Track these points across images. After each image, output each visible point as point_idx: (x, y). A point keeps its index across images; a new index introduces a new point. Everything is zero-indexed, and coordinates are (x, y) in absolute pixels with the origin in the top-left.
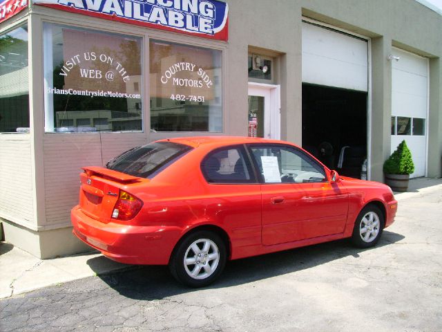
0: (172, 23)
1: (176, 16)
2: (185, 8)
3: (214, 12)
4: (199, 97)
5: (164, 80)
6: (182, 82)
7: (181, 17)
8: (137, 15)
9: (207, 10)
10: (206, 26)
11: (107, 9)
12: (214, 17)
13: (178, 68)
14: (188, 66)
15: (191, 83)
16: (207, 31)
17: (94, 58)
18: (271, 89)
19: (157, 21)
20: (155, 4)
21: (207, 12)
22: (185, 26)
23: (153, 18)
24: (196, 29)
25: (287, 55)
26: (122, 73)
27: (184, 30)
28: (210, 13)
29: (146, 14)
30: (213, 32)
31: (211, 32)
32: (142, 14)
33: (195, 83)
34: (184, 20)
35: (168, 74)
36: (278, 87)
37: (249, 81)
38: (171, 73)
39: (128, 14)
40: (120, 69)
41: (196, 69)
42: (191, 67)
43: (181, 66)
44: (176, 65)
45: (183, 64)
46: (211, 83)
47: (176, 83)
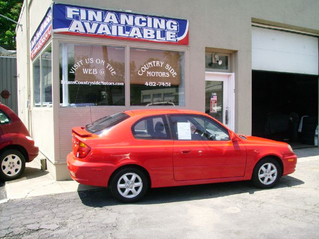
0: (146, 36)
1: (149, 32)
2: (156, 26)
3: (178, 27)
4: (166, 83)
5: (141, 73)
6: (153, 74)
7: (152, 32)
8: (121, 33)
9: (172, 26)
10: (172, 36)
11: (100, 31)
12: (178, 31)
13: (150, 65)
14: (158, 63)
15: (160, 74)
16: (172, 40)
17: (92, 61)
18: (229, 76)
19: (135, 36)
21: (172, 28)
22: (155, 38)
23: (132, 34)
24: (163, 39)
25: (239, 52)
26: (111, 69)
27: (155, 40)
28: (175, 28)
30: (177, 40)
31: (175, 40)
32: (124, 33)
33: (163, 74)
34: (155, 34)
35: (143, 69)
36: (233, 74)
37: (206, 71)
38: (145, 68)
39: (114, 33)
40: (109, 67)
41: (164, 65)
42: (160, 64)
43: (153, 63)
44: (149, 63)
45: (154, 62)
46: (175, 73)
47: (149, 75)
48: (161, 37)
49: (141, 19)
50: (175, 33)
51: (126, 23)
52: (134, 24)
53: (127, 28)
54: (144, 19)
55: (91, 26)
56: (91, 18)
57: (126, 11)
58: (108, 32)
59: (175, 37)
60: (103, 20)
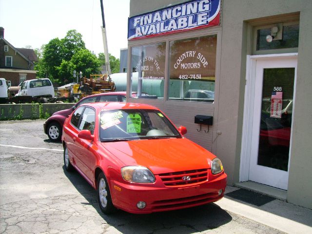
1: (182, 21)
2: (189, 12)
3: (209, 5)
4: (197, 76)
5: (176, 66)
6: (186, 66)
9: (204, 6)
10: (203, 19)
13: (184, 56)
14: (190, 53)
15: (192, 65)
16: (203, 23)
17: (146, 60)
19: (171, 29)
20: (172, 18)
21: (204, 8)
24: (195, 24)
26: (157, 65)
27: (187, 28)
29: (166, 27)
30: (207, 22)
32: (164, 28)
33: (195, 65)
34: (187, 21)
35: (178, 62)
38: (180, 60)
39: (158, 31)
40: (156, 63)
41: (196, 55)
42: (192, 54)
43: (186, 55)
44: (183, 54)
45: (187, 52)
46: (206, 63)
47: (182, 67)
48: (193, 23)
49: (177, 10)
50: (206, 14)
51: (166, 18)
52: (172, 16)
53: (167, 23)
54: (179, 8)
55: (145, 29)
56: (145, 23)
57: (168, 6)
58: (154, 32)
59: (206, 18)
60: (152, 21)
